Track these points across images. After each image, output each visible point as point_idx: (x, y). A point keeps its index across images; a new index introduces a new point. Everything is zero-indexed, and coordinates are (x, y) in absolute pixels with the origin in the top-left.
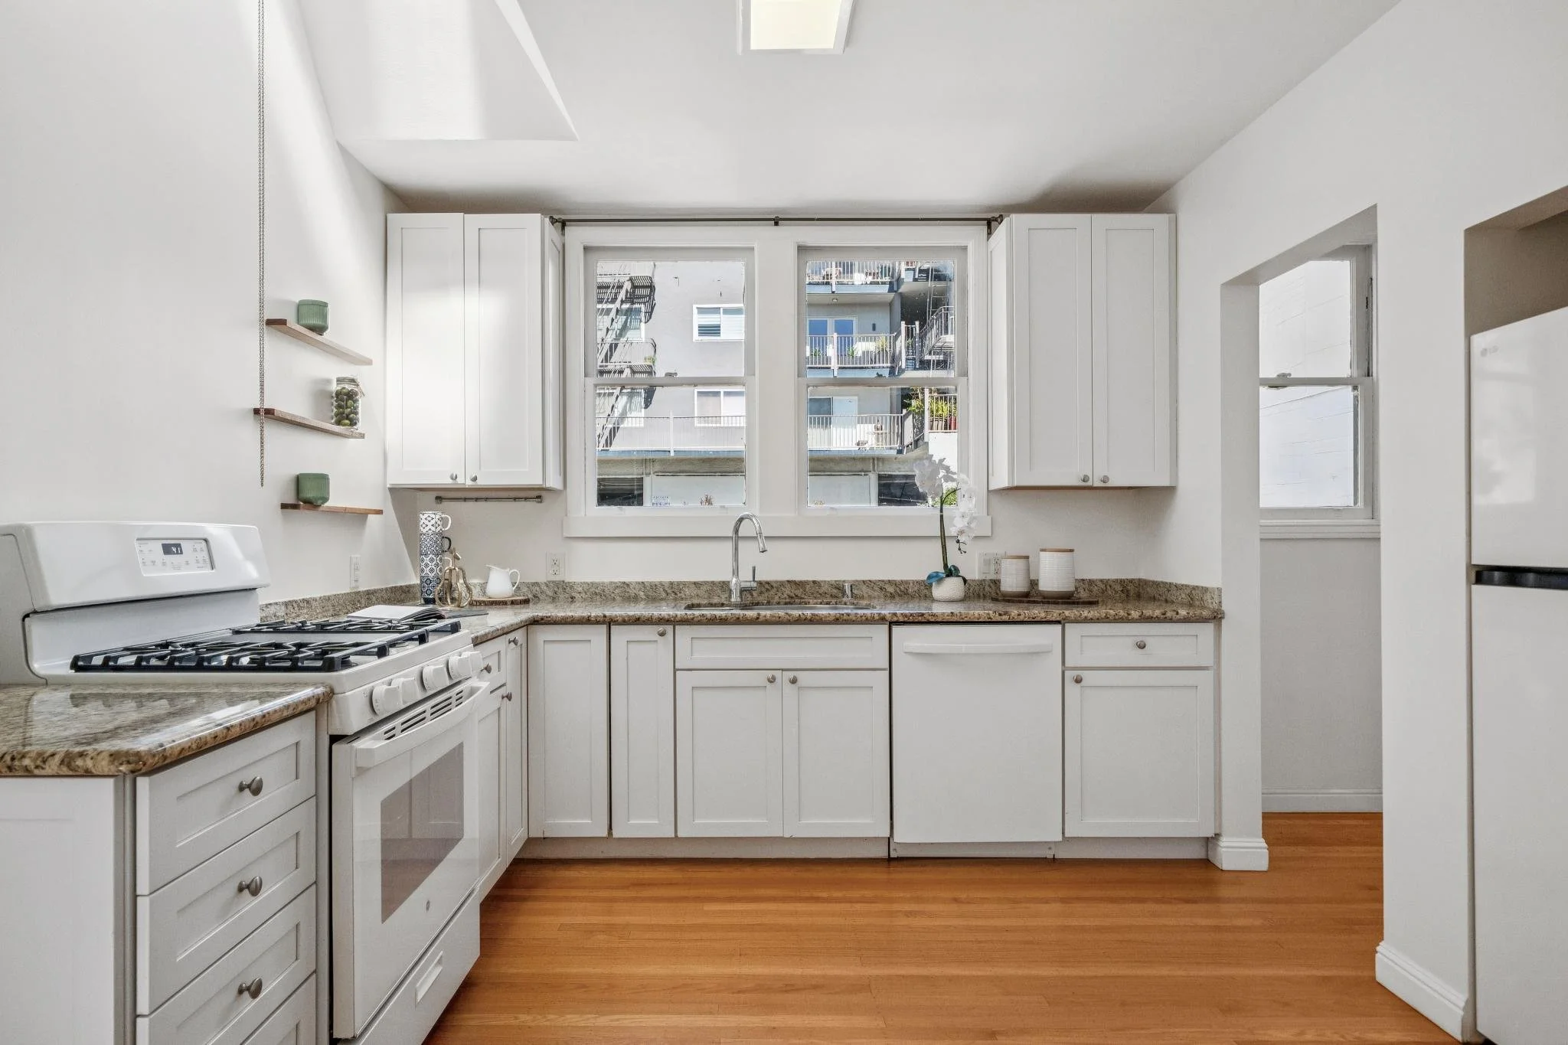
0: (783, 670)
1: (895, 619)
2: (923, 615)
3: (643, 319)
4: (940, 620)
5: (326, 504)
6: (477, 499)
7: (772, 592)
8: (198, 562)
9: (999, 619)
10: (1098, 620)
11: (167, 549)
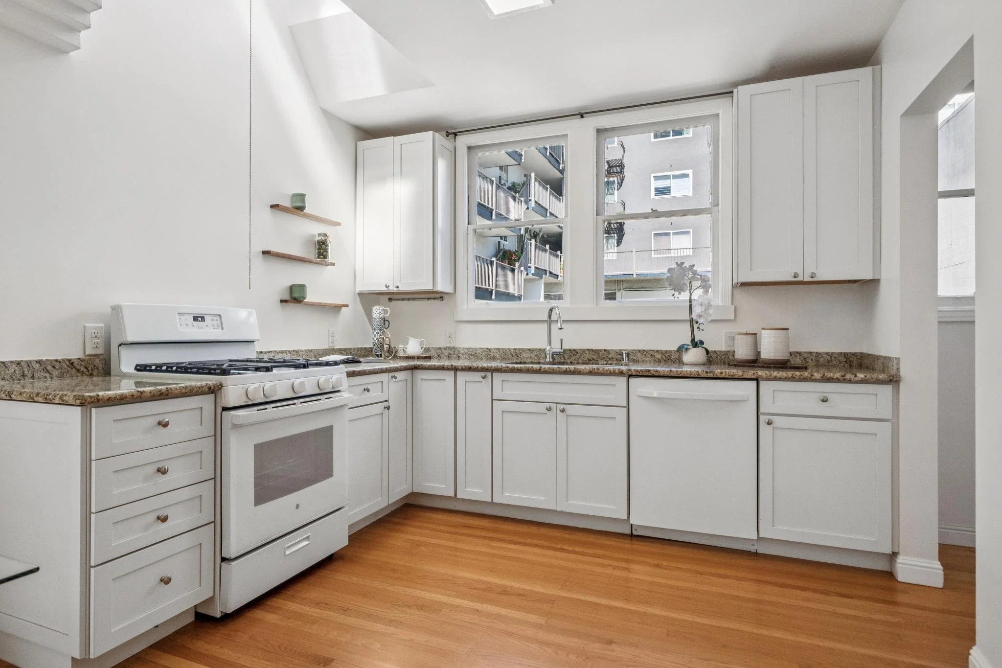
0: (557, 403)
1: (630, 373)
2: (649, 371)
3: (616, 188)
4: (662, 374)
5: (305, 301)
6: (409, 299)
7: (578, 356)
8: (214, 325)
9: (706, 375)
10: (786, 379)
11: (196, 319)
